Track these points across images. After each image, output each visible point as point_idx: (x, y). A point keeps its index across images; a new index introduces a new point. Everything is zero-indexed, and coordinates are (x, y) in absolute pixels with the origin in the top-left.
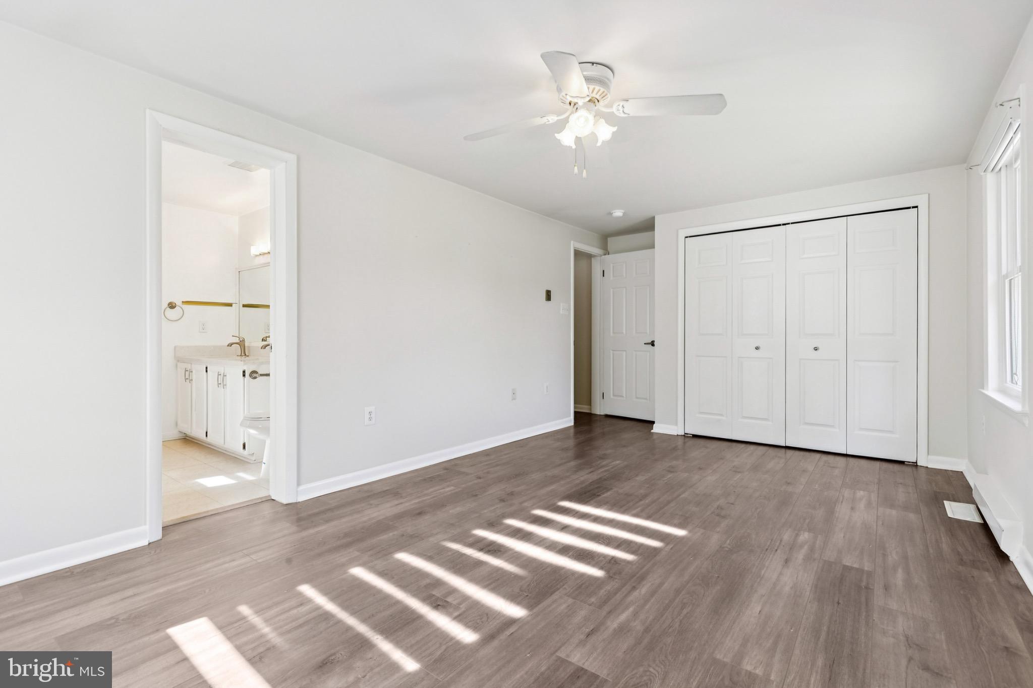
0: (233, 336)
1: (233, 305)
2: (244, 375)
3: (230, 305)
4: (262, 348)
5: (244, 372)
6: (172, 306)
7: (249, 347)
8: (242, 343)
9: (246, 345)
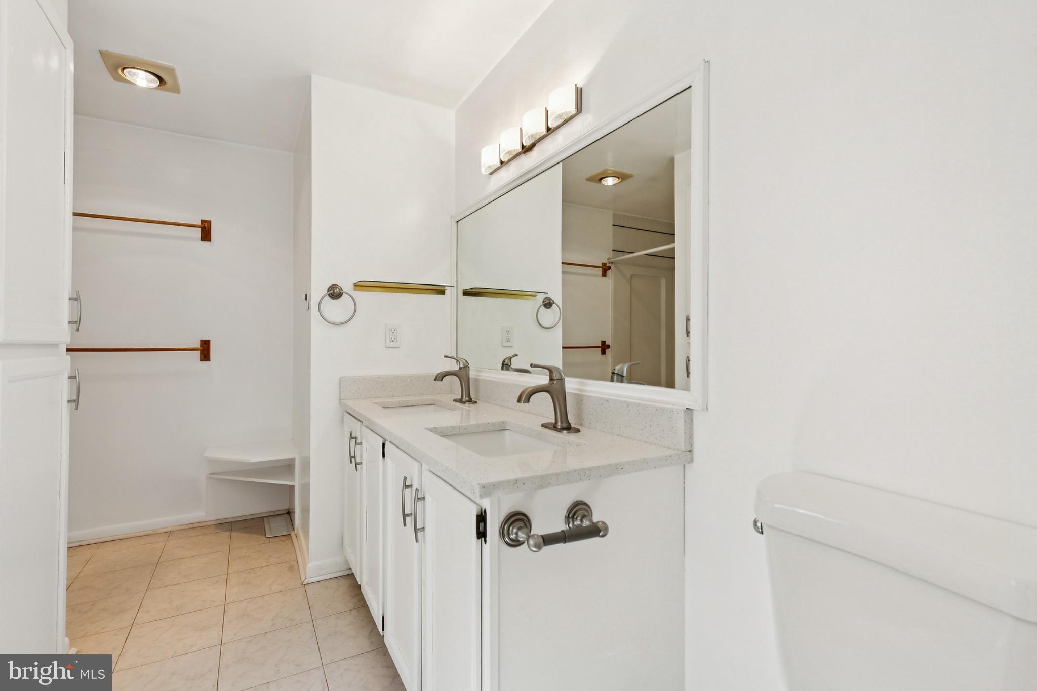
0: (445, 357)
1: (448, 291)
2: (482, 534)
3: (441, 291)
4: (519, 401)
5: (481, 518)
6: (335, 293)
7: (476, 380)
8: (462, 374)
9: (472, 374)
